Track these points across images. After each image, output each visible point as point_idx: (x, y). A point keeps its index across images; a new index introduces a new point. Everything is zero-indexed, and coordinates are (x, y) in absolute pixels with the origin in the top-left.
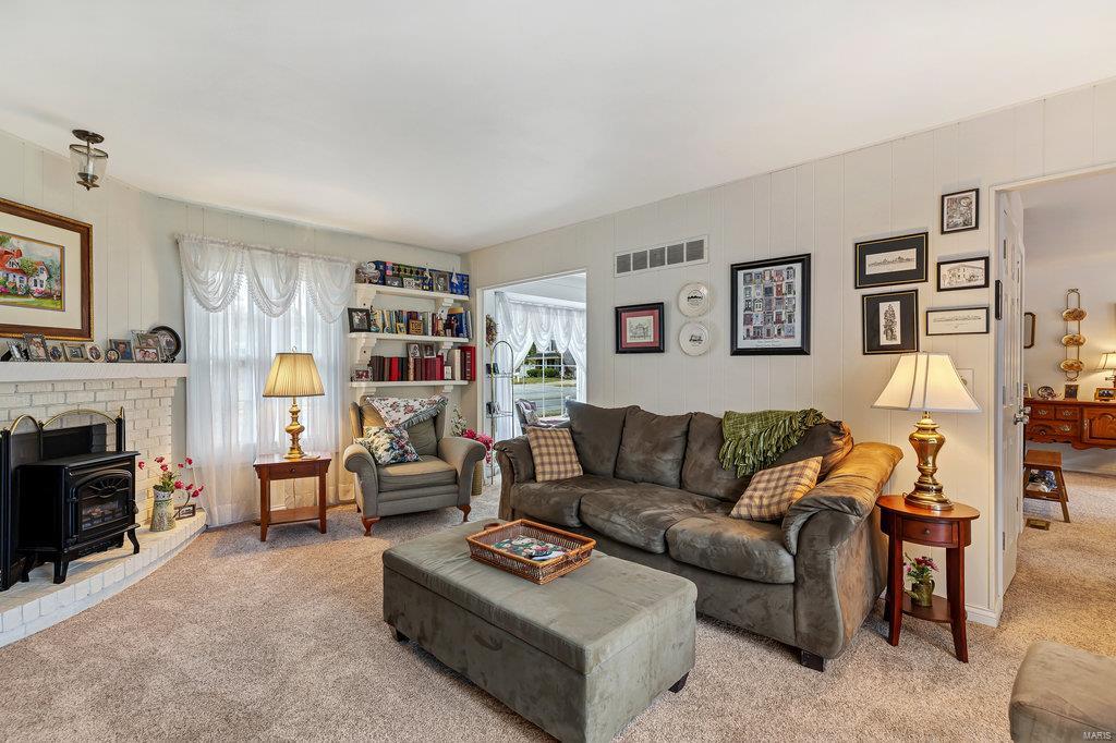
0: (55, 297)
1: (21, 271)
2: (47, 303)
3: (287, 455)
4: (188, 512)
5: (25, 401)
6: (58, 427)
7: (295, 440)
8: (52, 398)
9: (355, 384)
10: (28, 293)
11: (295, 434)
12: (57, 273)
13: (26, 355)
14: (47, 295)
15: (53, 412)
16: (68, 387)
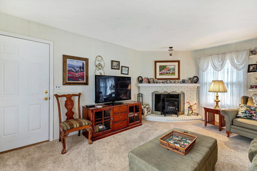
0: (174, 74)
1: (169, 70)
2: (172, 74)
3: (214, 107)
4: (197, 114)
5: (167, 89)
6: (172, 94)
7: (217, 104)
8: (171, 89)
9: (249, 90)
10: (170, 73)
11: (217, 102)
12: (174, 69)
13: (167, 83)
14: (173, 73)
15: (171, 91)
16: (173, 87)
